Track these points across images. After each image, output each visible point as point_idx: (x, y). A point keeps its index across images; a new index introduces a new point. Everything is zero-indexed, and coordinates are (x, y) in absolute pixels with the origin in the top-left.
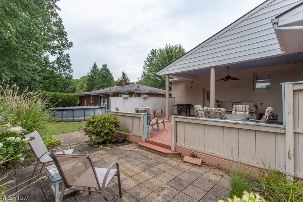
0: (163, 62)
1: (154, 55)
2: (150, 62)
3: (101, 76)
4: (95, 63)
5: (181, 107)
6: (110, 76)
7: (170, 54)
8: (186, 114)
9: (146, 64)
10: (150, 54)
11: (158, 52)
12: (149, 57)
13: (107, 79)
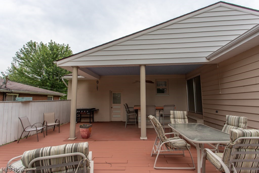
0: (46, 58)
1: (32, 48)
2: (25, 55)
5: (83, 112)
8: (89, 121)
9: (18, 56)
10: (26, 46)
11: (38, 46)
12: (25, 49)
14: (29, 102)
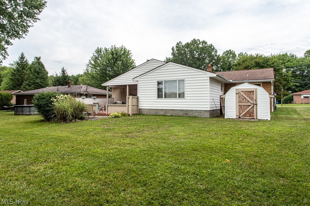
1: (99, 54)
3: (32, 70)
4: (22, 53)
6: (45, 72)
7: (115, 56)
11: (103, 51)
12: (94, 56)
13: (40, 75)
14: (95, 98)
